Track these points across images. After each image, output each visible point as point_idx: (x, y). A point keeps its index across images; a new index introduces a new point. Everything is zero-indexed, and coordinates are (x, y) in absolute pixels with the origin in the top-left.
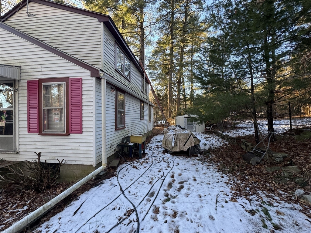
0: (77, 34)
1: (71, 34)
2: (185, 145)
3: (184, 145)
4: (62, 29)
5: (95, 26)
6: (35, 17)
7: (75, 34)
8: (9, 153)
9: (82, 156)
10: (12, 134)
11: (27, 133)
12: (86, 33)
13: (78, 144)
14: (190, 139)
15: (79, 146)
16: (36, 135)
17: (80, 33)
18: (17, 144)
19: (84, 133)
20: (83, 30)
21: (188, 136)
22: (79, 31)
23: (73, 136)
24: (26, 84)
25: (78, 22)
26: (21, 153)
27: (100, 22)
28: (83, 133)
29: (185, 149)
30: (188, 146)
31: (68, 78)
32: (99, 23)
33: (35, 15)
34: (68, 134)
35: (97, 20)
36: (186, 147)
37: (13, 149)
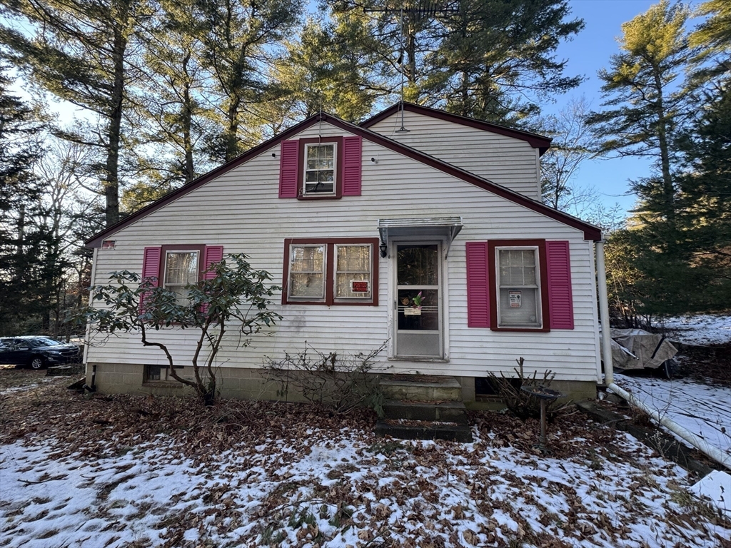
0: (491, 164)
1: (479, 164)
2: (655, 358)
3: (652, 357)
4: (461, 156)
5: (523, 154)
6: (408, 133)
7: (486, 164)
8: (436, 360)
9: (574, 366)
10: (437, 329)
11: (466, 327)
12: (507, 163)
13: (566, 347)
14: (662, 345)
15: (569, 349)
16: (486, 332)
17: (495, 163)
18: (447, 346)
19: (576, 329)
20: (501, 159)
21: (657, 340)
22: (494, 159)
23: (555, 333)
24: (464, 248)
25: (491, 146)
26: (453, 361)
27: (535, 148)
28: (575, 327)
29: (656, 362)
30: (661, 358)
31: (544, 240)
32: (531, 149)
33: (409, 131)
34: (546, 329)
35: (528, 145)
36: (657, 361)
37: (439, 355)
